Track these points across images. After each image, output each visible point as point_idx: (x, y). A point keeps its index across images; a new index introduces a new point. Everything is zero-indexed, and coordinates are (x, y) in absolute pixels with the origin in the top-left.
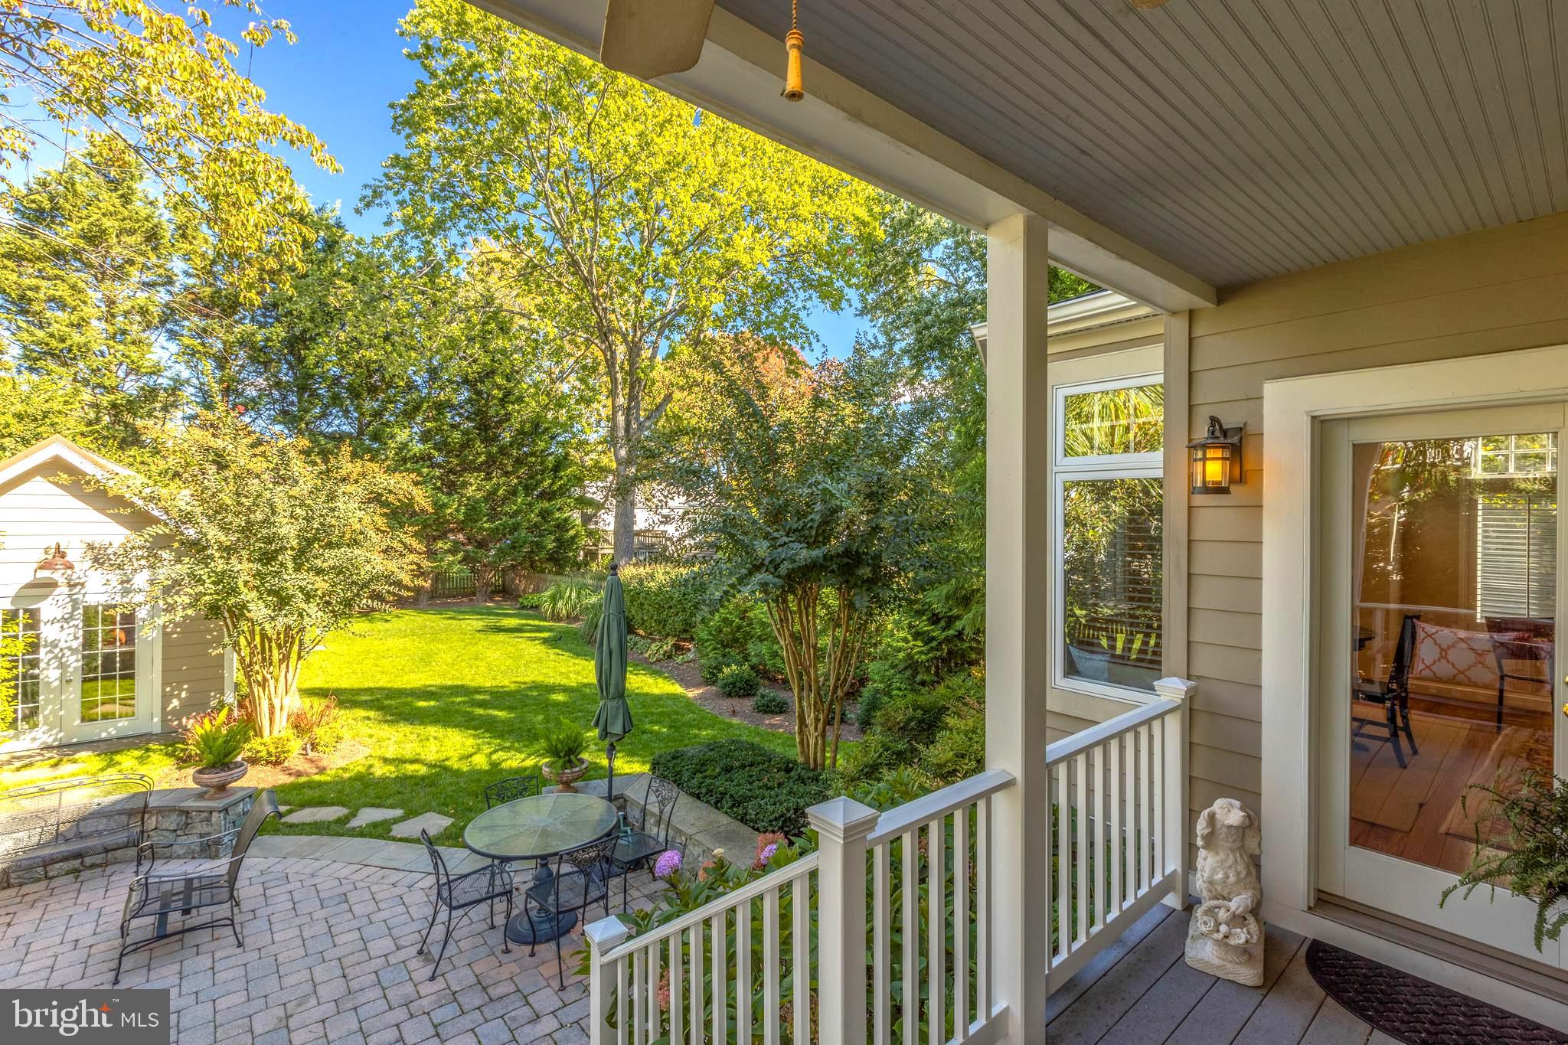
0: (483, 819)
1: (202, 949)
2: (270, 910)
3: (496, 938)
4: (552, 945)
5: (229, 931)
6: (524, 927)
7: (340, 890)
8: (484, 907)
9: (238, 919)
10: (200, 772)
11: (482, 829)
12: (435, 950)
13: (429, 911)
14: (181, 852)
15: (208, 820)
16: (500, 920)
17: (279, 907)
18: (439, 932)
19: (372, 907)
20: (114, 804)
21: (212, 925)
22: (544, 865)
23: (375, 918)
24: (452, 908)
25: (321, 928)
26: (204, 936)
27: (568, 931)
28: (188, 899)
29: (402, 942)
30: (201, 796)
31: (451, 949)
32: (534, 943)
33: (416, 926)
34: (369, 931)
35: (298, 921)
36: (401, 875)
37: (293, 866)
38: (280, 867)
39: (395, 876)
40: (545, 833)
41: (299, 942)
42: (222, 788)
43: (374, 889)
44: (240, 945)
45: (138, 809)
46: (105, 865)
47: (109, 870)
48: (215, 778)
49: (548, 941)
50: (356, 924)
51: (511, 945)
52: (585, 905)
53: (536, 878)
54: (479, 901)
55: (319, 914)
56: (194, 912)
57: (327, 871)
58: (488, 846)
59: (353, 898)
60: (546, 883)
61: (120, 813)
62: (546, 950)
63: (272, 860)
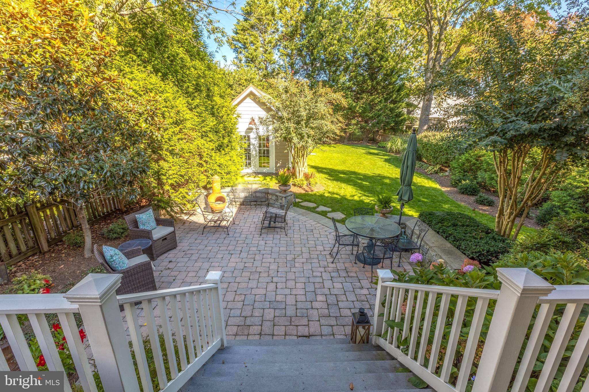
0: (353, 219)
1: (279, 233)
2: (294, 228)
3: (353, 258)
4: (370, 267)
5: (284, 230)
6: (362, 258)
7: (312, 228)
8: (351, 247)
9: (286, 228)
10: (280, 186)
11: (351, 222)
12: (334, 255)
13: (334, 242)
14: (276, 206)
15: (282, 199)
16: (355, 253)
17: (296, 228)
18: (335, 250)
19: (319, 236)
20: (262, 190)
21: (281, 228)
22: (371, 240)
23: (320, 239)
24: (339, 244)
25: (305, 237)
26: (279, 230)
27: (377, 264)
28: (275, 219)
29: (326, 249)
30: (280, 192)
31: (339, 256)
32: (365, 264)
33: (330, 246)
34: (317, 242)
35: (300, 233)
36: (328, 229)
37: (301, 218)
38: (297, 217)
39: (327, 229)
40: (372, 230)
41: (299, 239)
42: (285, 191)
43: (320, 230)
44: (286, 235)
45: (266, 192)
46: (261, 205)
47: (262, 207)
48: (284, 188)
49: (369, 265)
50: (314, 239)
51: (357, 262)
52: (384, 259)
53: (368, 243)
54: (348, 245)
55: (305, 233)
56: (277, 223)
57: (308, 222)
58: (352, 229)
59: (314, 231)
60: (371, 246)
61: (263, 193)
62: (368, 267)
63: (296, 214)
